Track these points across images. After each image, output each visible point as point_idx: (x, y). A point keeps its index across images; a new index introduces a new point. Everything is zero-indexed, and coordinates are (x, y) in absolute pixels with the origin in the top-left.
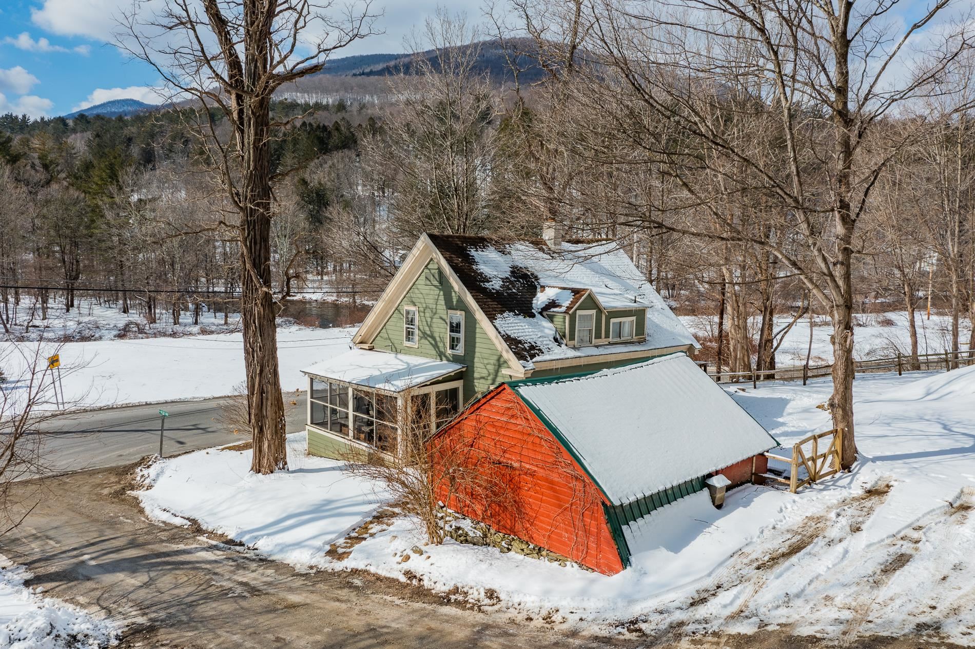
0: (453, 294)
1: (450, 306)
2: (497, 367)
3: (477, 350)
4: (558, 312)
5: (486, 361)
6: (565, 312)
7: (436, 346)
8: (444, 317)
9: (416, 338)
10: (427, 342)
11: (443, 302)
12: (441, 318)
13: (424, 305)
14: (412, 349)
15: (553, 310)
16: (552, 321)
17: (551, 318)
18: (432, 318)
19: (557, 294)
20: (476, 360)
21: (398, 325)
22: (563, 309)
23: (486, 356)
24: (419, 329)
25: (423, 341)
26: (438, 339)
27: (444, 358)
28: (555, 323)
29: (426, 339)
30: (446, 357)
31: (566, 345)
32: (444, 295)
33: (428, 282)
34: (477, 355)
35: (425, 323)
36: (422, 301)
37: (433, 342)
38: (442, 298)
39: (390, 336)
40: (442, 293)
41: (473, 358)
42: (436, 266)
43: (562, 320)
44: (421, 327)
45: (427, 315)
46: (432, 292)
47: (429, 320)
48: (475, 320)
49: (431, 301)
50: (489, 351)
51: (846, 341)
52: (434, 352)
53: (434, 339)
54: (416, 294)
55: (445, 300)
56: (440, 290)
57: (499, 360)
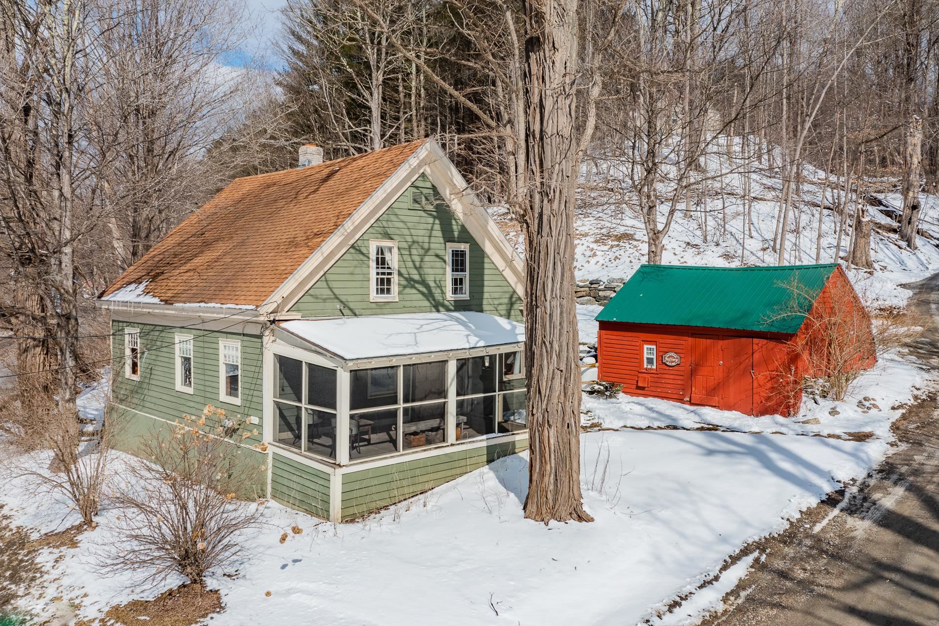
0: (454, 222)
1: (448, 237)
2: (509, 306)
3: (486, 289)
5: (496, 302)
7: (429, 295)
8: (441, 253)
9: (395, 288)
10: (414, 291)
11: (439, 234)
12: (437, 256)
13: (409, 239)
14: (391, 305)
18: (422, 257)
20: (485, 302)
21: (358, 270)
23: (496, 295)
24: (400, 274)
25: (408, 290)
26: (432, 284)
27: (441, 309)
29: (413, 287)
30: (443, 306)
32: (440, 224)
33: (417, 206)
34: (486, 295)
35: (410, 264)
36: (406, 232)
37: (424, 290)
38: (437, 227)
40: (437, 222)
41: (482, 299)
42: (429, 185)
44: (403, 271)
45: (414, 252)
46: (423, 220)
47: (417, 259)
48: (483, 253)
49: (421, 234)
50: (498, 289)
52: (427, 303)
53: (427, 287)
54: (395, 226)
55: (443, 231)
56: (435, 217)
57: (511, 297)
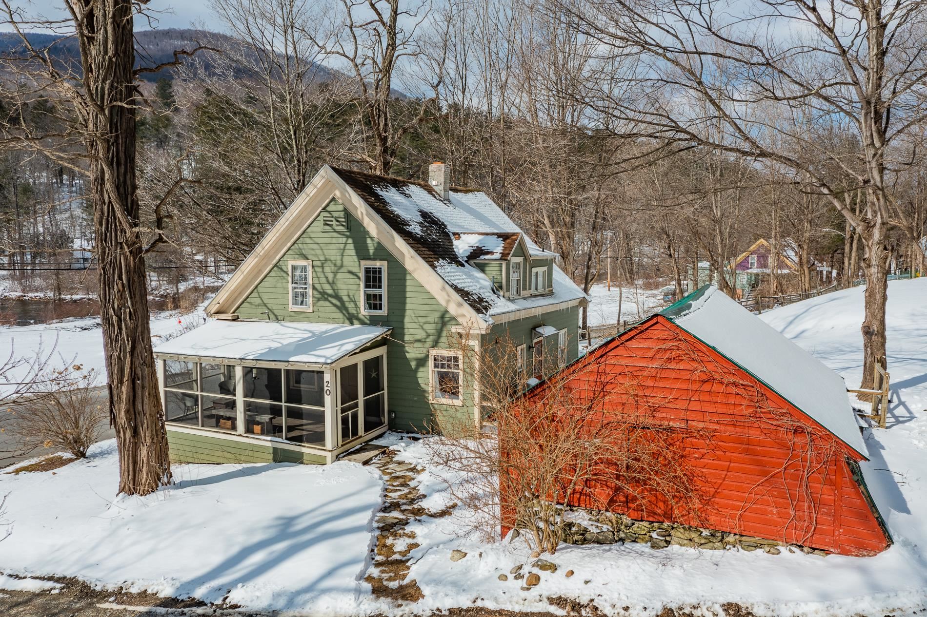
0: (369, 240)
1: (362, 253)
2: (439, 326)
3: (408, 307)
4: (492, 260)
5: (422, 320)
6: (501, 259)
7: (342, 308)
8: (355, 270)
9: (310, 300)
10: (328, 304)
11: (353, 252)
12: (351, 272)
13: (322, 258)
14: (303, 315)
15: (482, 257)
16: (483, 271)
17: (482, 268)
18: (335, 273)
19: (480, 241)
20: (407, 319)
21: (279, 285)
22: (497, 256)
23: (422, 313)
24: (314, 288)
25: (322, 303)
26: (345, 298)
27: (355, 321)
28: (487, 272)
29: (326, 299)
30: (358, 319)
31: (504, 297)
32: (354, 243)
33: (328, 229)
34: (408, 313)
35: (323, 280)
36: (319, 252)
37: (338, 303)
38: (351, 245)
39: (266, 301)
40: (350, 241)
41: (403, 316)
42: (341, 208)
43: (497, 268)
44: (318, 286)
45: (327, 269)
46: (334, 241)
47: (330, 276)
48: (405, 270)
49: (333, 253)
50: (426, 307)
51: (885, 263)
52: (340, 315)
53: (339, 299)
54: (308, 245)
55: (356, 248)
56: (348, 237)
57: (442, 317)
